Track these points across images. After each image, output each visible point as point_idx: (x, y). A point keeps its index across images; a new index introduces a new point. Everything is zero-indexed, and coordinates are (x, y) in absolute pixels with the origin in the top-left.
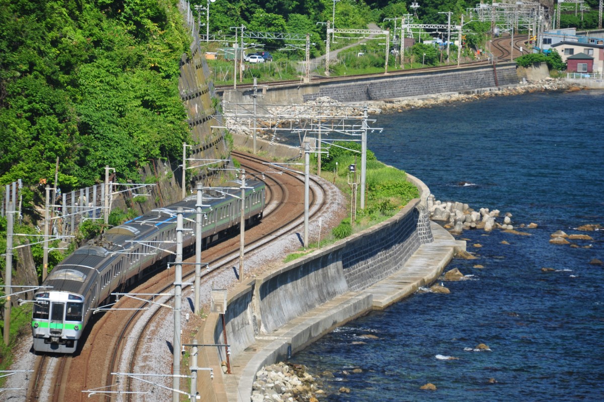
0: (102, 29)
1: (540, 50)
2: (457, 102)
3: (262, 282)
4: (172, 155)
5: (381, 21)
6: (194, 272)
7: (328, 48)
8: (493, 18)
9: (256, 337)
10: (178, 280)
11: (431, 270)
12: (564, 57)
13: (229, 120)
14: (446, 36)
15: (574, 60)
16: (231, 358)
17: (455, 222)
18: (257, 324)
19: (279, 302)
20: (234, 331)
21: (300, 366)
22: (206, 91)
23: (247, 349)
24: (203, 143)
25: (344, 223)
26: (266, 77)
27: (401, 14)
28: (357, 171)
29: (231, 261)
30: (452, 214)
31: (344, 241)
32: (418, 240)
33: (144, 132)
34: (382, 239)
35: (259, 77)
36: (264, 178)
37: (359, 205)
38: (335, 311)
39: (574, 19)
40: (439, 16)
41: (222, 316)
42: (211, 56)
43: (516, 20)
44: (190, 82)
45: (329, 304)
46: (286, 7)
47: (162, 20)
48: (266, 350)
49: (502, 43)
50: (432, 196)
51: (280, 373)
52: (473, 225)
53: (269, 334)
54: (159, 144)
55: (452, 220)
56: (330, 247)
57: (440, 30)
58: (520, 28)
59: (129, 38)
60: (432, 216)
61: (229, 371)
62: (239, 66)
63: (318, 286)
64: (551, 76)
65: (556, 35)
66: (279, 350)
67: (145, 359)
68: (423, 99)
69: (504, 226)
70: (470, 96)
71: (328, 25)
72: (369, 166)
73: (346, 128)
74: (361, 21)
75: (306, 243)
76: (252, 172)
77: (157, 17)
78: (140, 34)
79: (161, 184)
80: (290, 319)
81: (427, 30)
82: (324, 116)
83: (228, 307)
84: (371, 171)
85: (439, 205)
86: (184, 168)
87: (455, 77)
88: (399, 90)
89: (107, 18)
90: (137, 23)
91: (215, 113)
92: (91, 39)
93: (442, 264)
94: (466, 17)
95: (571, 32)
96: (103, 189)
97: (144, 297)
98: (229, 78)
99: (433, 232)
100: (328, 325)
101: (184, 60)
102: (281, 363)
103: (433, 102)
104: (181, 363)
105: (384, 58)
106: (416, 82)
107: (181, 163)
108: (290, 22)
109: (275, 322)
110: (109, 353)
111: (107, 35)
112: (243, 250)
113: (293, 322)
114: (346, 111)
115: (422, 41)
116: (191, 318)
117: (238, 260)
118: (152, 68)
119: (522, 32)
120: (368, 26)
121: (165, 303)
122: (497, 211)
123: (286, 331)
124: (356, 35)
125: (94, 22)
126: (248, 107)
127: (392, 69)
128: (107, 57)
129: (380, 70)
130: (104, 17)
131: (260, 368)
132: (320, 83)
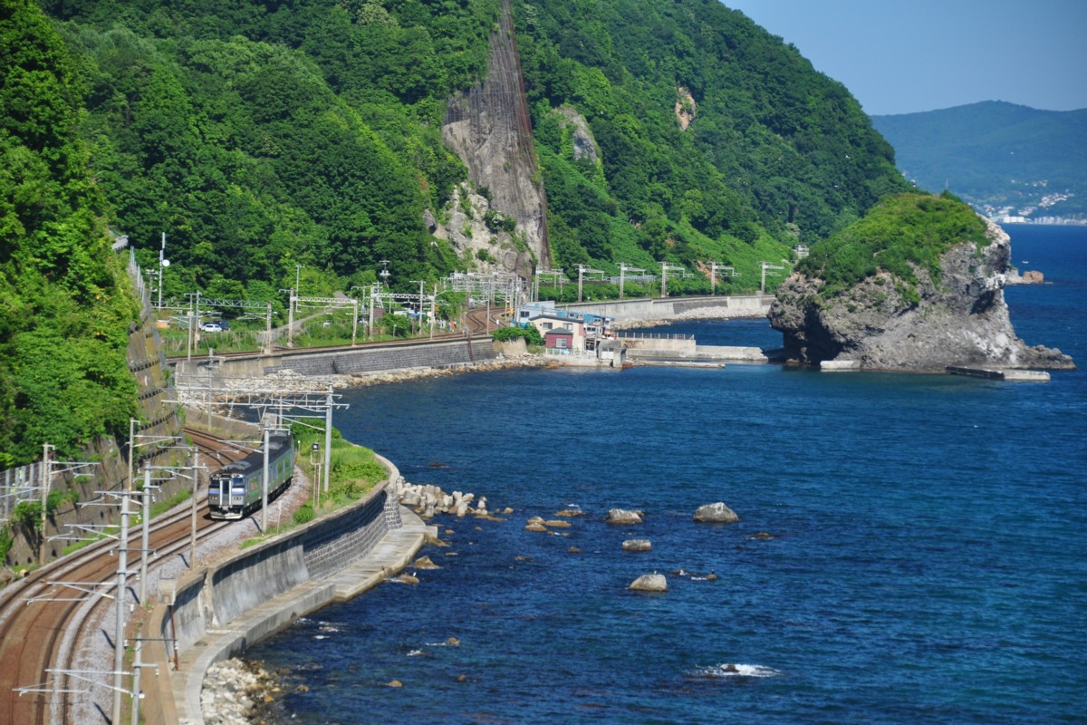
0: (42, 294)
1: (517, 324)
2: (430, 377)
3: (215, 570)
4: (119, 431)
5: (348, 289)
6: (140, 559)
7: (291, 317)
8: (468, 289)
9: (208, 631)
10: (122, 567)
11: (399, 558)
12: (543, 332)
13: (181, 394)
14: (418, 307)
15: (553, 334)
16: (179, 654)
17: (426, 506)
18: (209, 616)
19: (233, 592)
20: (183, 624)
21: (255, 662)
22: (157, 362)
23: (197, 644)
24: (153, 418)
25: (305, 506)
26: (223, 348)
27: (370, 283)
28: (321, 450)
29: (182, 547)
30: (423, 498)
31: (304, 527)
32: (386, 525)
33: (87, 406)
34: (347, 524)
35: (215, 347)
36: (219, 457)
37: (322, 487)
38: (294, 602)
39: (553, 292)
40: (411, 285)
41: (170, 607)
42: (163, 324)
43: (493, 292)
44: (138, 352)
45: (288, 595)
46: (246, 272)
47: (108, 285)
48: (218, 645)
49: (477, 315)
50: (402, 478)
51: (233, 670)
52: (445, 510)
53: (221, 627)
54: (104, 419)
55: (423, 504)
56: (290, 532)
57: (411, 300)
58: (496, 299)
59: (72, 303)
60: (401, 500)
61: (176, 668)
62: (193, 336)
63: (276, 575)
64: (529, 351)
65: (535, 308)
66: (232, 644)
67: (85, 654)
68: (393, 374)
69: (478, 511)
70: (444, 371)
71: (292, 292)
72: (333, 446)
73: (309, 403)
74: (327, 289)
75: (264, 528)
76: (207, 451)
77: (104, 282)
78: (84, 300)
79: (106, 462)
80: (245, 611)
81: (397, 300)
82: (286, 391)
83: (177, 598)
84: (337, 451)
85: (410, 488)
86: (131, 446)
87: (428, 351)
88: (367, 363)
89: (49, 283)
90: (82, 289)
91: (166, 386)
92: (31, 305)
93: (411, 552)
94: (440, 286)
95: (550, 305)
96: (41, 468)
97: (84, 586)
98: (182, 348)
99: (402, 517)
100: (287, 618)
101: (133, 329)
102: (234, 659)
103: (404, 377)
104: (124, 658)
105: (352, 328)
106: (386, 355)
107: (128, 440)
108: (250, 288)
109: (228, 614)
110: (45, 648)
111: (47, 301)
112: (195, 536)
113: (248, 614)
114: (309, 386)
115: (392, 311)
116: (136, 610)
117: (189, 547)
118: (97, 337)
119: (498, 304)
120: (335, 294)
121: (108, 593)
122: (471, 495)
123: (240, 624)
124: (322, 304)
125: (34, 286)
126: (203, 380)
127: (360, 341)
128: (48, 325)
129: (347, 341)
130: (46, 283)
131: (211, 665)
132: (281, 353)
